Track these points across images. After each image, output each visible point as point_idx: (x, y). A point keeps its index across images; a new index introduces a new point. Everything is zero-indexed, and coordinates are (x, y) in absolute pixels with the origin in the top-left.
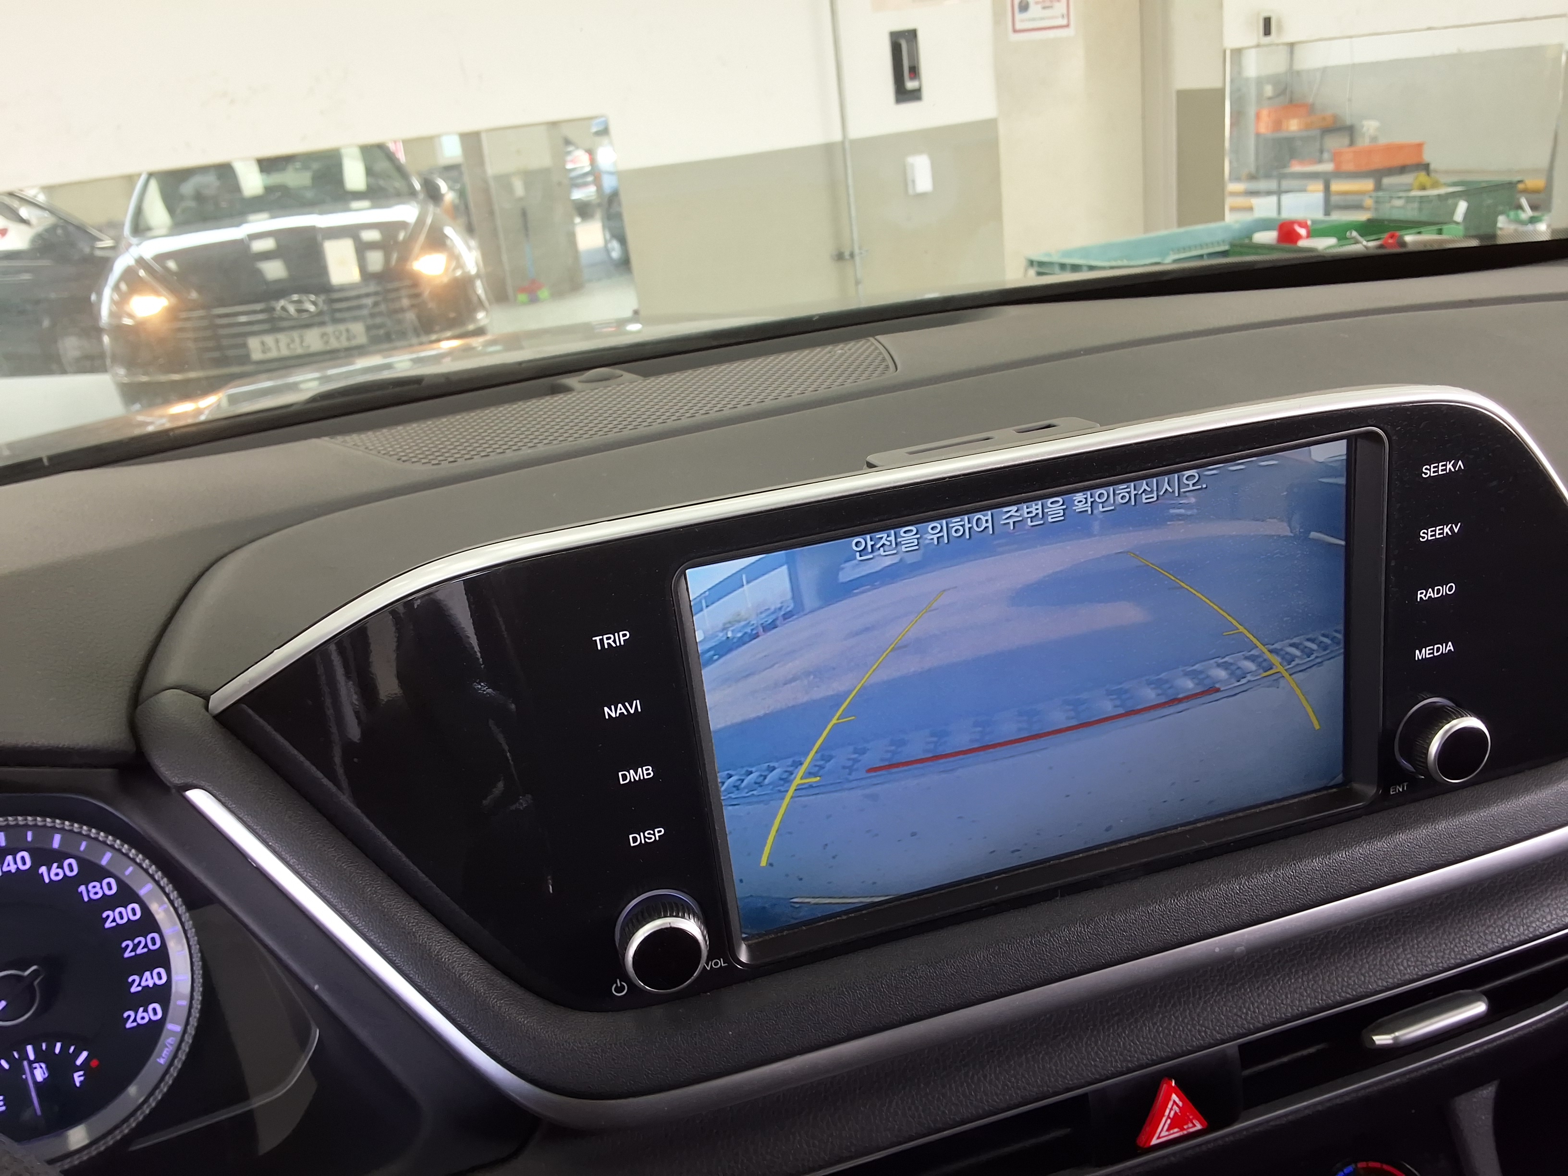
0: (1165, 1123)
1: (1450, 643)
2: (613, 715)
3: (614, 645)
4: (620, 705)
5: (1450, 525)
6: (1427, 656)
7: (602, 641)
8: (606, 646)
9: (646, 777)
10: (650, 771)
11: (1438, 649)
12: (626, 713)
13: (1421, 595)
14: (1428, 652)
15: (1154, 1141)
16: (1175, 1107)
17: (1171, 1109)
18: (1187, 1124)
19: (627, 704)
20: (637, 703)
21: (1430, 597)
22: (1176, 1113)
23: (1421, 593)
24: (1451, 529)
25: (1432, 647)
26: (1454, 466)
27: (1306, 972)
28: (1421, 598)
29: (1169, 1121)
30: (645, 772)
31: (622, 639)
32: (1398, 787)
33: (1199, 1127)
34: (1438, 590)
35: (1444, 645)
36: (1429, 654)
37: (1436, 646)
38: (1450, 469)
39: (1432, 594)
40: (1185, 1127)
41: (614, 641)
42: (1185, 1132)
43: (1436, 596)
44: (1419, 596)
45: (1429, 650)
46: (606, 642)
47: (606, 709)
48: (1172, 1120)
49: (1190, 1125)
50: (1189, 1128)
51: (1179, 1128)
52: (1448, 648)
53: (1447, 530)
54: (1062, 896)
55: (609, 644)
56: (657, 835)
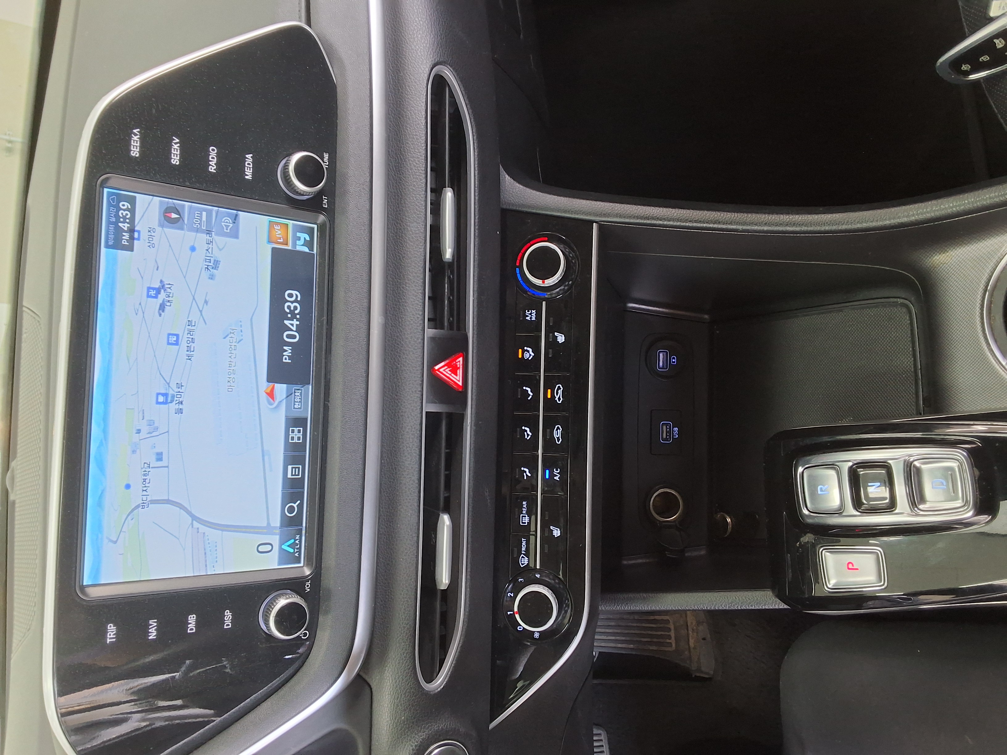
0: (453, 377)
1: (247, 156)
2: (155, 634)
3: (115, 632)
4: (150, 631)
5: (173, 144)
6: (251, 171)
7: (110, 638)
8: (115, 636)
9: (195, 618)
10: (192, 616)
11: (249, 164)
12: (156, 628)
13: (212, 169)
14: (249, 171)
15: (460, 383)
16: (446, 370)
17: (447, 372)
18: (457, 365)
19: (150, 627)
20: (151, 622)
21: (215, 164)
22: (450, 371)
23: (211, 169)
24: (176, 143)
25: (246, 168)
26: (136, 135)
27: (404, 283)
28: (214, 170)
29: (452, 375)
30: (192, 619)
31: (112, 628)
32: (324, 202)
33: (461, 359)
34: (213, 158)
35: (247, 160)
36: (250, 170)
37: (246, 165)
38: (137, 138)
39: (214, 162)
40: (458, 366)
41: (112, 632)
42: (461, 366)
43: (215, 160)
44: (213, 171)
45: (247, 169)
46: (112, 636)
47: (150, 638)
48: (452, 373)
49: (458, 363)
50: (460, 365)
51: (458, 369)
52: (250, 158)
53: (176, 146)
54: (329, 402)
55: (114, 635)
56: (229, 614)
